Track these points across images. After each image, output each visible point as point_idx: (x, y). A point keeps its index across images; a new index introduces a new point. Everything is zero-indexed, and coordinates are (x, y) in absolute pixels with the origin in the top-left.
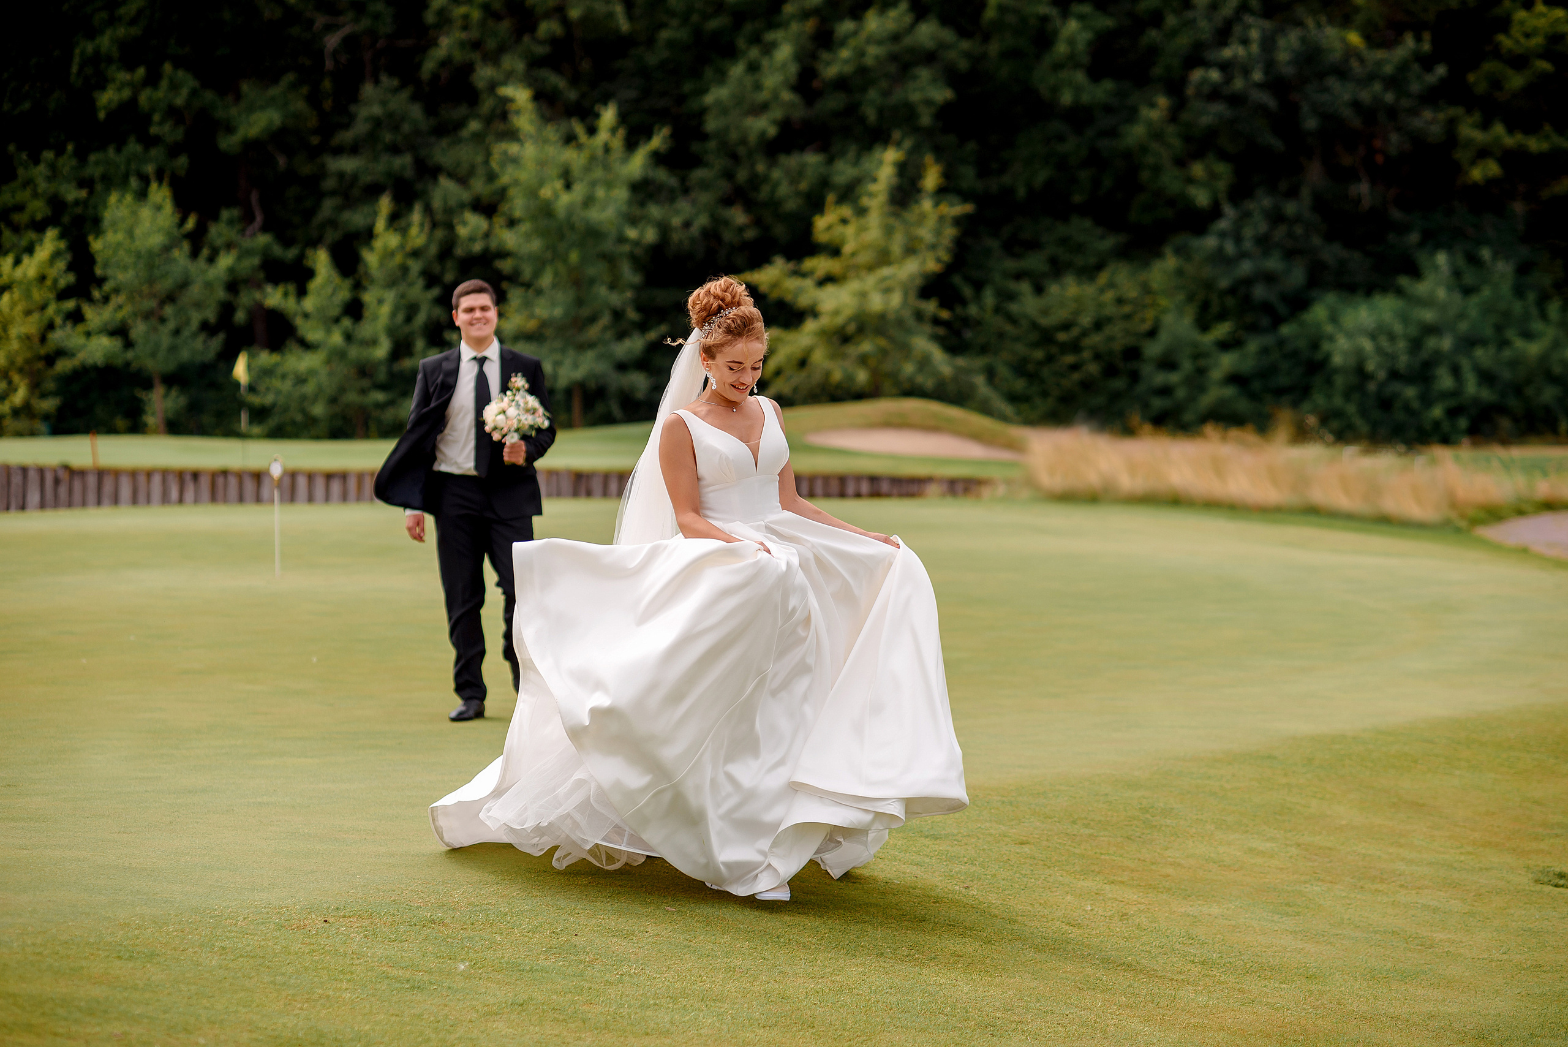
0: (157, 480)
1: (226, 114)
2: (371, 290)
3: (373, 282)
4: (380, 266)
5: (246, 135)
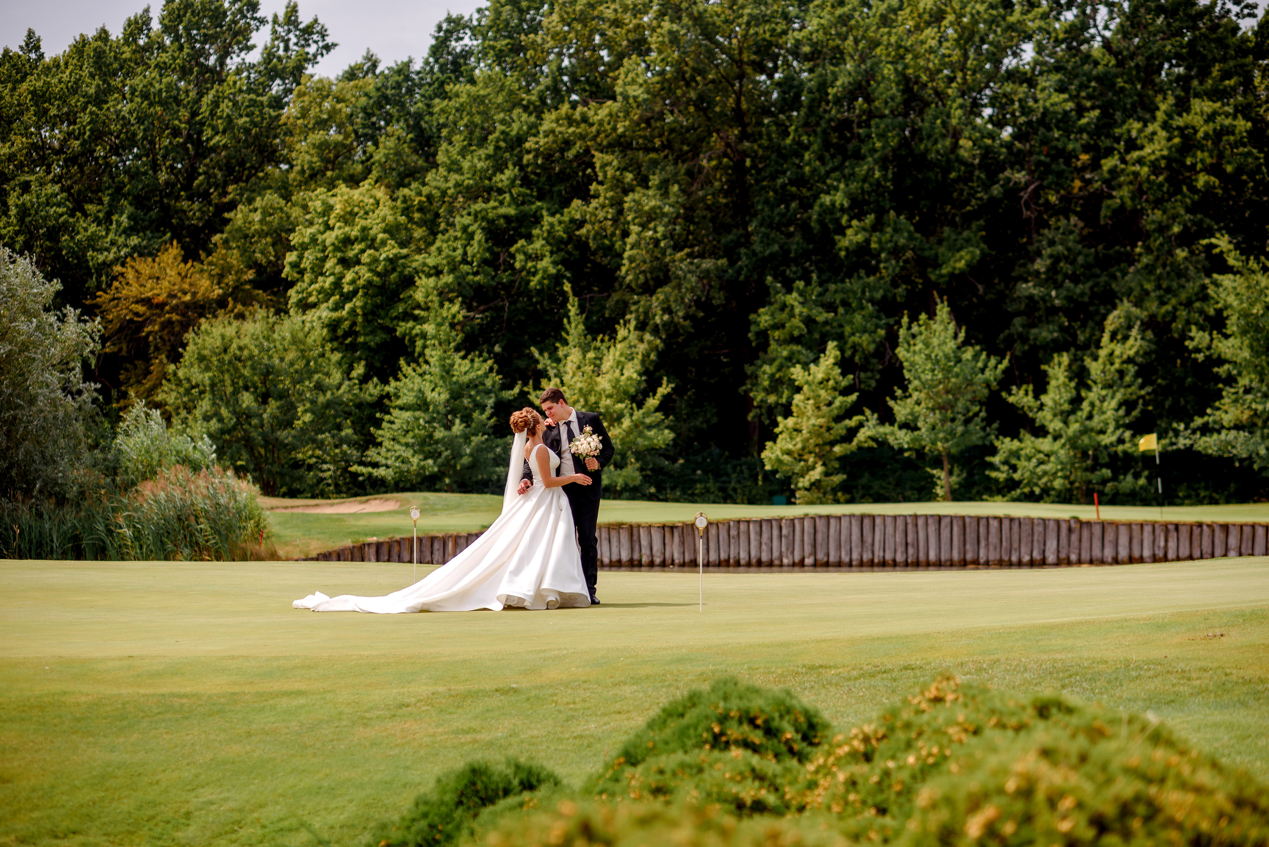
0: (1148, 529)
1: (933, 252)
2: (1095, 389)
3: (1095, 382)
4: (1103, 372)
5: (954, 268)
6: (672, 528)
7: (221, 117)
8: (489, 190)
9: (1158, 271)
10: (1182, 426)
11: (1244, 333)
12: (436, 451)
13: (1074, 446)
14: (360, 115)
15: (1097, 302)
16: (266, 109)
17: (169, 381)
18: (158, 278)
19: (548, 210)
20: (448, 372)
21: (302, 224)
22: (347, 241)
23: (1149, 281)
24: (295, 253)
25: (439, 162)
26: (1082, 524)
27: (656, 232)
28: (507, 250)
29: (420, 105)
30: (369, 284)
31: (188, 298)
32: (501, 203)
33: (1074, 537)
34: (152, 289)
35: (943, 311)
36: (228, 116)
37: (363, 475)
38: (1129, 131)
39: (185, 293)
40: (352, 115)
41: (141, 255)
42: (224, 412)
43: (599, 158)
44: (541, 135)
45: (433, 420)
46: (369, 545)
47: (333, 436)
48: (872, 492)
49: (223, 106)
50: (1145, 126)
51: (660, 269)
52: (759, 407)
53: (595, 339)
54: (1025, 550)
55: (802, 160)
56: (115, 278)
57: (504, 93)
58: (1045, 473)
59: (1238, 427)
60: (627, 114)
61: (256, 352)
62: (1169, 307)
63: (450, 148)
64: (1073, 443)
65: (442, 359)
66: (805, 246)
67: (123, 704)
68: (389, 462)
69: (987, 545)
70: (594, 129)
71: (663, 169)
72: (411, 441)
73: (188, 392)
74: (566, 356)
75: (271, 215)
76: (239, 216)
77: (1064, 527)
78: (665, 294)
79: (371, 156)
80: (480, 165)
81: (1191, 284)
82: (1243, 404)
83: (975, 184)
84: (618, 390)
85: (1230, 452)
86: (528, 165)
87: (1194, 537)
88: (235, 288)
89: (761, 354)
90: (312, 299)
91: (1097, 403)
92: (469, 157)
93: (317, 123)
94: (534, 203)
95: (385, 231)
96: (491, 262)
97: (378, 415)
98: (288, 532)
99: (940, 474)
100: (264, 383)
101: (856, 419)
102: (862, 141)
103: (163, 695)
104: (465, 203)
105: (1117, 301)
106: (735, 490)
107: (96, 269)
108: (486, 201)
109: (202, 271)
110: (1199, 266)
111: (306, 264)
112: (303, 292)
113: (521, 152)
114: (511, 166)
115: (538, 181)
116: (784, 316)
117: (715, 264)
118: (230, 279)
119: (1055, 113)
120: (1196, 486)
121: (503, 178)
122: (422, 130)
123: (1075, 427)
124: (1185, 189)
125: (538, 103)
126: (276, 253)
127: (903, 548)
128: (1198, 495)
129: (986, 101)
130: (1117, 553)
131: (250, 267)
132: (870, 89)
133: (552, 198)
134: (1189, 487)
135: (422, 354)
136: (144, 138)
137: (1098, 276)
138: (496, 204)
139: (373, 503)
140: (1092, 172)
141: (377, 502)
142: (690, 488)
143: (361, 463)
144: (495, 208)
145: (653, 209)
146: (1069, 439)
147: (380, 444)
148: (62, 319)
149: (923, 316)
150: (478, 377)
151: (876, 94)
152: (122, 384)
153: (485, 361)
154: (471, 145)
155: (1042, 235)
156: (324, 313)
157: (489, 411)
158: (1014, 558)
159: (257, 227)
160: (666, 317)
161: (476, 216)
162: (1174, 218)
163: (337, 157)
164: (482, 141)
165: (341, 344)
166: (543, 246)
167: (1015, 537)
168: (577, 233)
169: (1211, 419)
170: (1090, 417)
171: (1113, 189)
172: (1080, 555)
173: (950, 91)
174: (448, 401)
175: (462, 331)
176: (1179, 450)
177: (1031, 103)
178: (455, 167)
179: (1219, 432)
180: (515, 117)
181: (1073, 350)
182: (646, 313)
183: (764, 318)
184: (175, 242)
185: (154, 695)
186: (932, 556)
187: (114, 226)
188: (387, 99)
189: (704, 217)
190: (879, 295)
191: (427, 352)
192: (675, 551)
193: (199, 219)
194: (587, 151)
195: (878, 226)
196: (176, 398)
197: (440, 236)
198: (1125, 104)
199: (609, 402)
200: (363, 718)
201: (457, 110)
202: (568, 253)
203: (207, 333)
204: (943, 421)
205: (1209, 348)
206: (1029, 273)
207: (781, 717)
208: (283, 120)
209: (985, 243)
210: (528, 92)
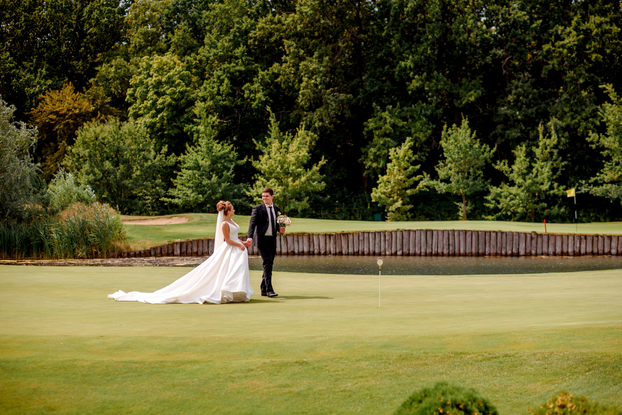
1: (457, 91)
2: (538, 162)
3: (538, 159)
4: (542, 153)
5: (469, 100)
6: (330, 235)
7: (93, 19)
8: (231, 57)
9: (572, 102)
10: (584, 182)
11: (616, 134)
12: (204, 190)
13: (528, 191)
14: (165, 18)
15: (540, 117)
16: (117, 15)
17: (68, 155)
18: (62, 101)
19: (261, 68)
20: (210, 151)
21: (136, 74)
22: (159, 84)
23: (566, 107)
24: (132, 89)
25: (205, 43)
26: (538, 235)
27: (316, 80)
28: (240, 88)
29: (195, 13)
30: (170, 105)
31: (77, 111)
32: (237, 64)
33: (534, 242)
34: (59, 107)
35: (465, 123)
36: (97, 18)
37: (167, 202)
38: (557, 31)
39: (75, 108)
40: (160, 18)
41: (53, 89)
42: (96, 170)
43: (286, 42)
44: (257, 30)
45: (202, 175)
46: (176, 243)
47: (152, 183)
48: (425, 212)
49: (94, 13)
50: (565, 28)
51: (318, 98)
52: (368, 169)
53: (284, 134)
54: (509, 248)
55: (390, 44)
56: (40, 101)
57: (238, 8)
58: (514, 205)
59: (612, 182)
60: (302, 21)
61: (111, 140)
62: (576, 121)
63: (211, 36)
64: (528, 189)
65: (207, 144)
66: (392, 88)
67: (107, 367)
68: (180, 196)
69: (490, 245)
70: (285, 27)
71: (320, 48)
72: (191, 185)
73: (78, 161)
74: (270, 143)
75: (120, 69)
76: (104, 69)
77: (529, 237)
78: (320, 111)
79: (170, 39)
80: (226, 45)
81: (588, 109)
82: (615, 171)
83: (477, 57)
84: (298, 162)
85: (608, 195)
86: (250, 45)
87: (594, 242)
88: (101, 106)
89: (369, 142)
90: (141, 112)
91: (540, 169)
92: (221, 41)
93: (142, 23)
94: (254, 64)
95: (179, 78)
96: (232, 94)
97: (175, 172)
98: (135, 236)
99: (461, 205)
100: (116, 156)
101: (419, 177)
102: (421, 34)
103: (126, 362)
104: (218, 64)
105: (550, 117)
106: (355, 211)
107: (30, 97)
108: (230, 63)
109: (84, 97)
110: (591, 99)
111: (137, 94)
112: (136, 108)
113: (247, 38)
114: (242, 46)
115: (256, 53)
116: (381, 123)
117: (346, 97)
118: (99, 102)
119: (520, 21)
120: (589, 210)
121: (238, 51)
122: (196, 26)
123: (529, 181)
124: (585, 61)
125: (255, 14)
126: (122, 88)
127: (447, 247)
128: (589, 215)
129: (484, 14)
130: (555, 250)
131: (108, 96)
132: (425, 8)
133: (263, 62)
134: (584, 212)
135: (197, 141)
136: (54, 29)
137: (540, 104)
138: (235, 65)
139: (174, 218)
140: (537, 50)
141: (176, 218)
142: (332, 210)
143: (166, 196)
144: (234, 67)
145: (314, 69)
146: (526, 188)
147: (175, 187)
148: (19, 127)
149: (454, 125)
150: (225, 154)
151: (428, 11)
152: (43, 154)
153: (229, 145)
154: (221, 34)
155: (512, 83)
156: (147, 119)
157: (231, 171)
158: (503, 252)
159: (113, 75)
160: (320, 124)
161: (224, 71)
162: (580, 75)
163: (152, 39)
164: (227, 32)
165: (156, 135)
166: (258, 86)
167: (504, 242)
168: (276, 81)
169: (599, 178)
170: (536, 176)
171: (549, 60)
172: (536, 251)
173: (466, 9)
174: (210, 165)
175: (218, 129)
176: (582, 194)
177: (507, 16)
178: (213, 46)
179: (602, 185)
180: (244, 20)
181: (527, 141)
182: (311, 121)
183: (371, 124)
184: (70, 83)
185: (121, 362)
186: (462, 251)
187: (39, 74)
188: (177, 10)
189: (340, 73)
190: (429, 113)
191: (200, 140)
192: (331, 247)
193: (82, 70)
194: (281, 38)
195: (428, 79)
196: (72, 164)
197: (205, 81)
198: (554, 17)
199: (294, 167)
200: (231, 377)
201: (214, 16)
202: (271, 90)
203: (87, 130)
204: (463, 178)
205: (598, 142)
206: (505, 102)
207: (472, 404)
208: (125, 20)
209: (482, 87)
210: (251, 7)
